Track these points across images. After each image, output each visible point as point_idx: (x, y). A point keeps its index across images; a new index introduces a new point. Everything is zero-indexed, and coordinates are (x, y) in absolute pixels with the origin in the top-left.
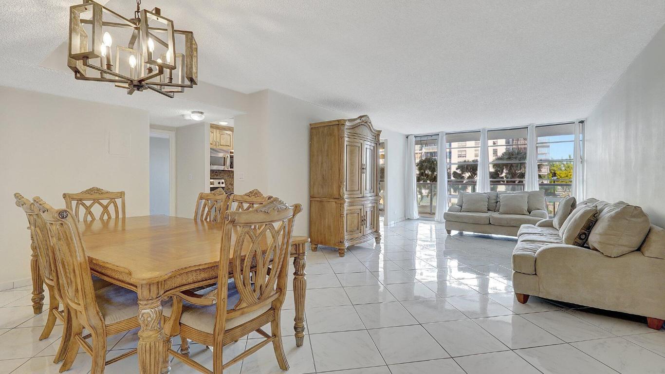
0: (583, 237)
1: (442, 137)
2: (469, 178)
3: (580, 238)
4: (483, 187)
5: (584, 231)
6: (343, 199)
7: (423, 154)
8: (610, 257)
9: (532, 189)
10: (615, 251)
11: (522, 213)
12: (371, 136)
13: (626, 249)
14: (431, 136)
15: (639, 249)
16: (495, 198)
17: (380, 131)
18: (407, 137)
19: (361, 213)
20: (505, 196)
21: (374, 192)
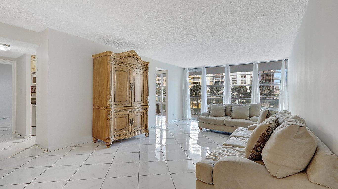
0: (259, 149)
1: (204, 69)
2: (236, 95)
3: (257, 151)
4: (227, 101)
5: (259, 144)
6: (109, 107)
7: (214, 82)
8: (275, 177)
9: (255, 103)
10: (281, 173)
11: (245, 118)
12: (140, 65)
13: (290, 172)
14: (198, 69)
15: (305, 171)
16: (231, 108)
17: (149, 62)
18: (184, 70)
19: (129, 116)
20: (237, 107)
21: (143, 103)
